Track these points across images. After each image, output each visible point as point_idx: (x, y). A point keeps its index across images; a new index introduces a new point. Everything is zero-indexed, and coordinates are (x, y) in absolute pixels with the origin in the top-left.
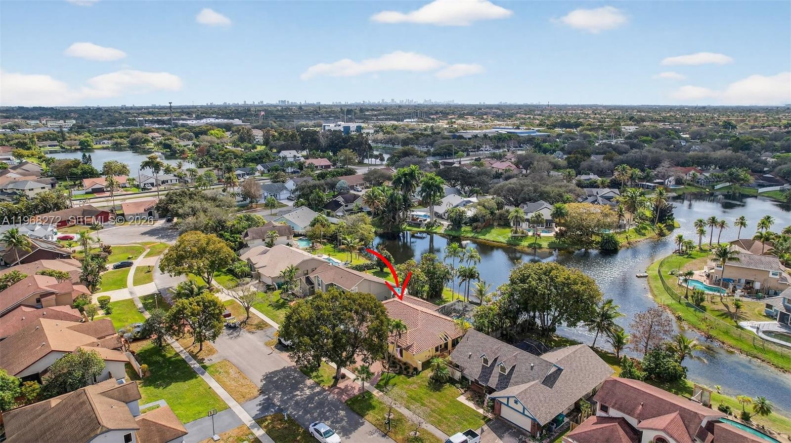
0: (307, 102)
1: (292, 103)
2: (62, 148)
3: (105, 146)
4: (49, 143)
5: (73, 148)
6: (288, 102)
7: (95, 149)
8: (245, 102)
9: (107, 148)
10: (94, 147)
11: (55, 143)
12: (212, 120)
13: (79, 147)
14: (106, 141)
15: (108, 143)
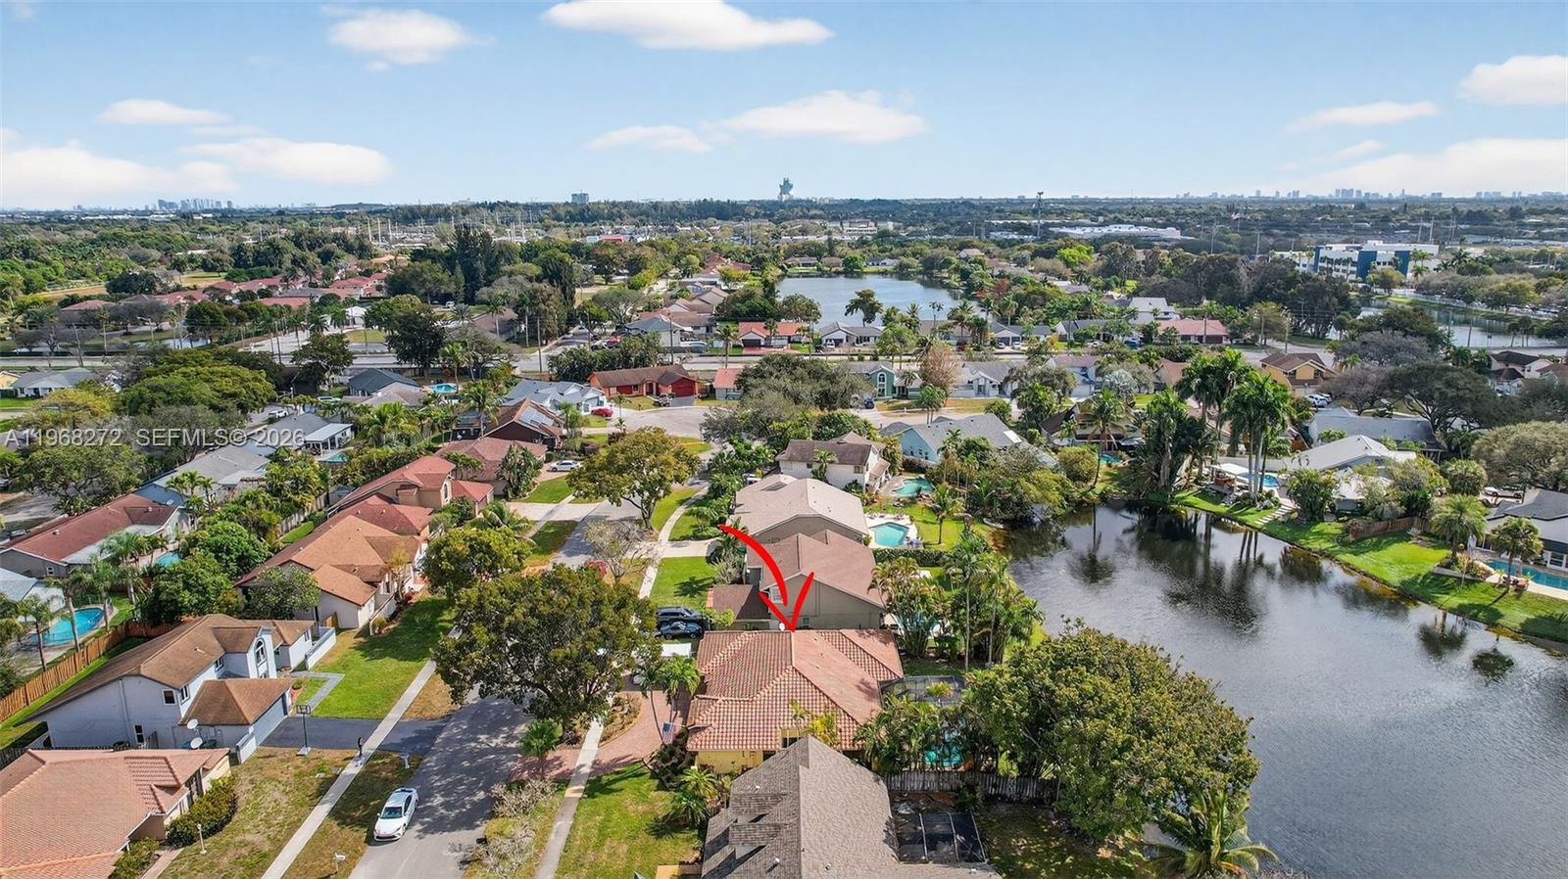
0: (1406, 193)
1: (1367, 194)
2: (819, 269)
3: (881, 268)
4: (806, 259)
5: (834, 269)
6: (1359, 192)
7: (866, 273)
8: (1278, 193)
9: (884, 273)
10: (865, 270)
11: (814, 260)
12: (1124, 229)
13: (841, 269)
14: (887, 261)
15: (890, 264)
